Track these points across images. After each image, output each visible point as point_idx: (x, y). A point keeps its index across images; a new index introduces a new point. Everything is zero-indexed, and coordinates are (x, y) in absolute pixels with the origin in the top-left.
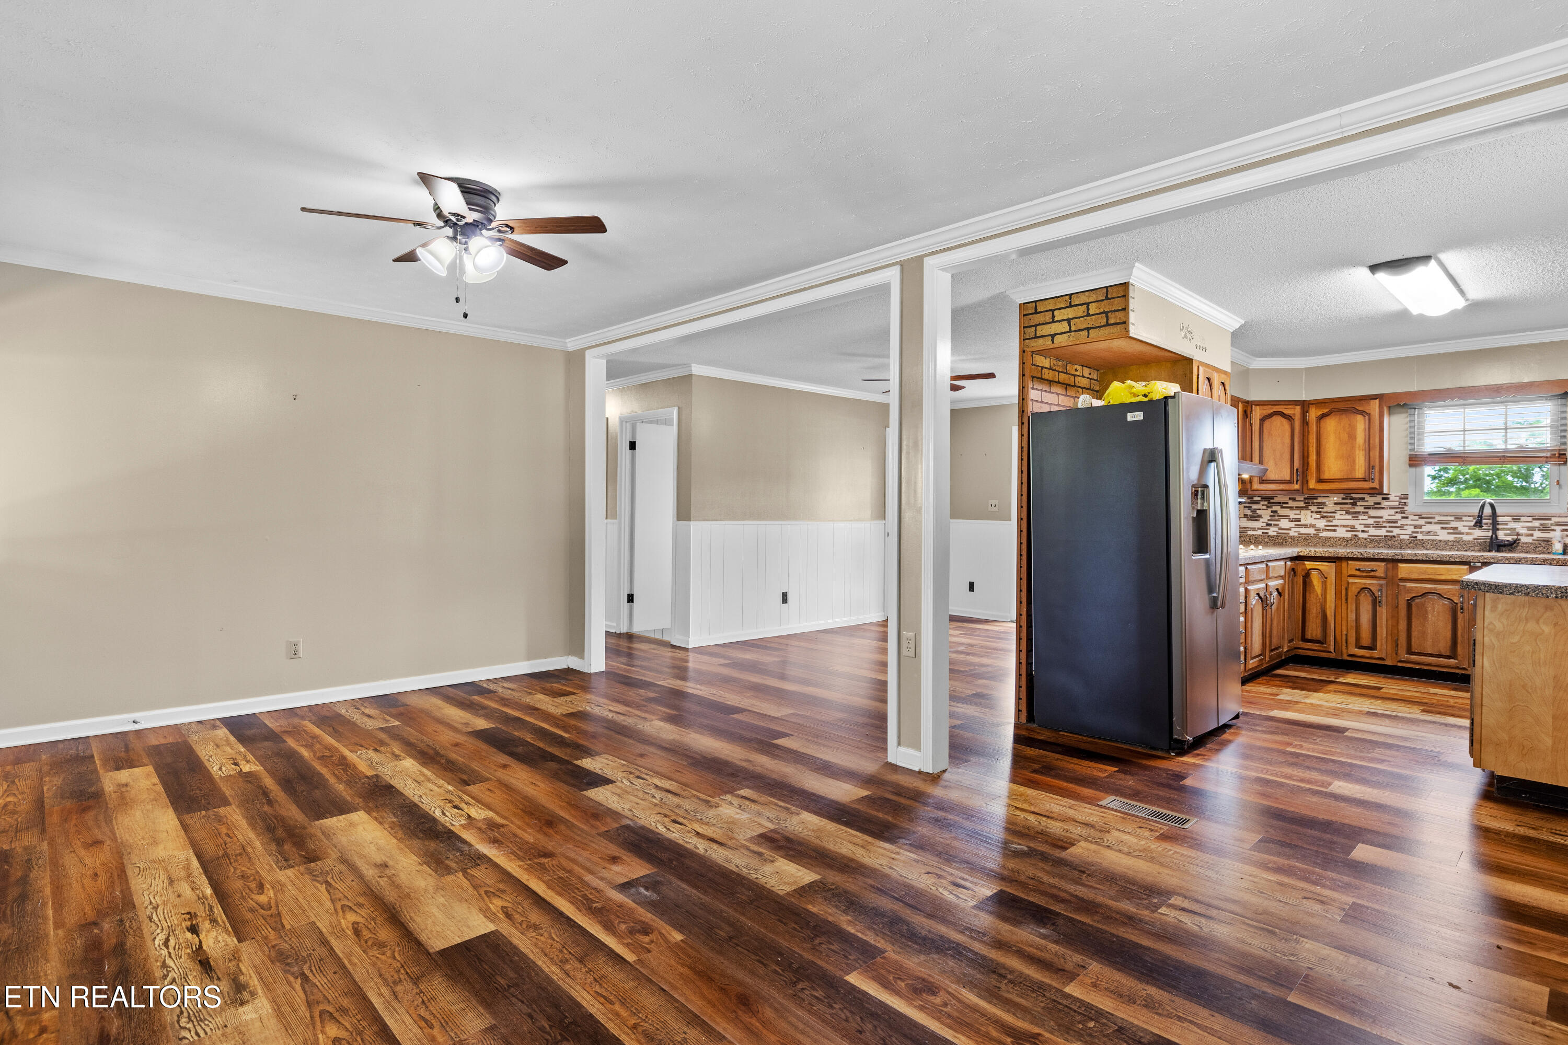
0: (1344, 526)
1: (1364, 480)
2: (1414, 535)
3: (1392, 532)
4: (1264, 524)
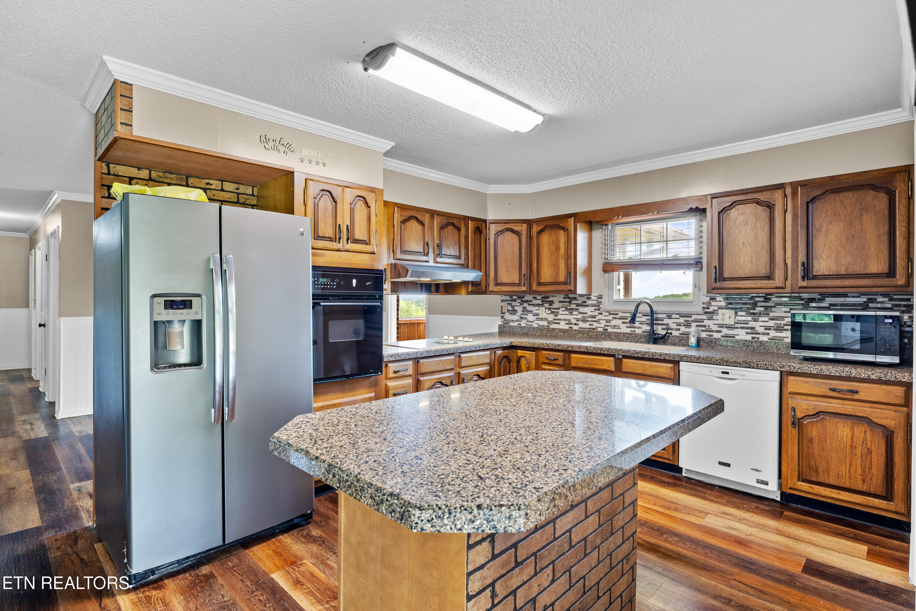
0: (565, 320)
1: (565, 283)
2: (606, 328)
3: (592, 325)
4: (519, 318)
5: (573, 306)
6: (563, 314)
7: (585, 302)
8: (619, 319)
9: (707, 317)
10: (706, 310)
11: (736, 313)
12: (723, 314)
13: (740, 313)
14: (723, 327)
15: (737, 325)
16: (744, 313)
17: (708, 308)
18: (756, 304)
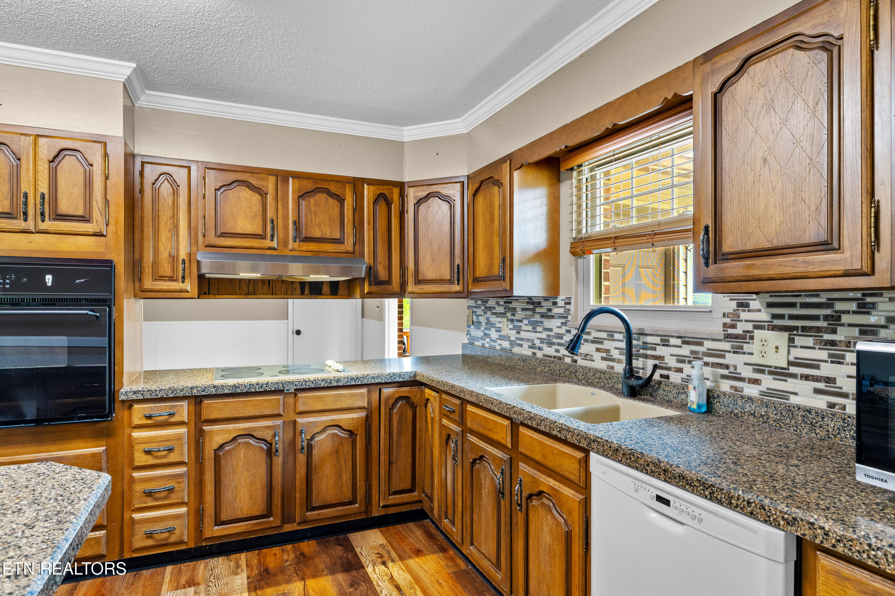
3: (558, 351)
4: (482, 334)
5: (537, 317)
6: (526, 331)
7: (550, 310)
8: (593, 342)
9: (733, 347)
10: (731, 331)
11: (791, 340)
12: (764, 342)
13: (799, 341)
14: (762, 372)
15: (793, 370)
16: (809, 341)
17: (734, 326)
18: (839, 318)
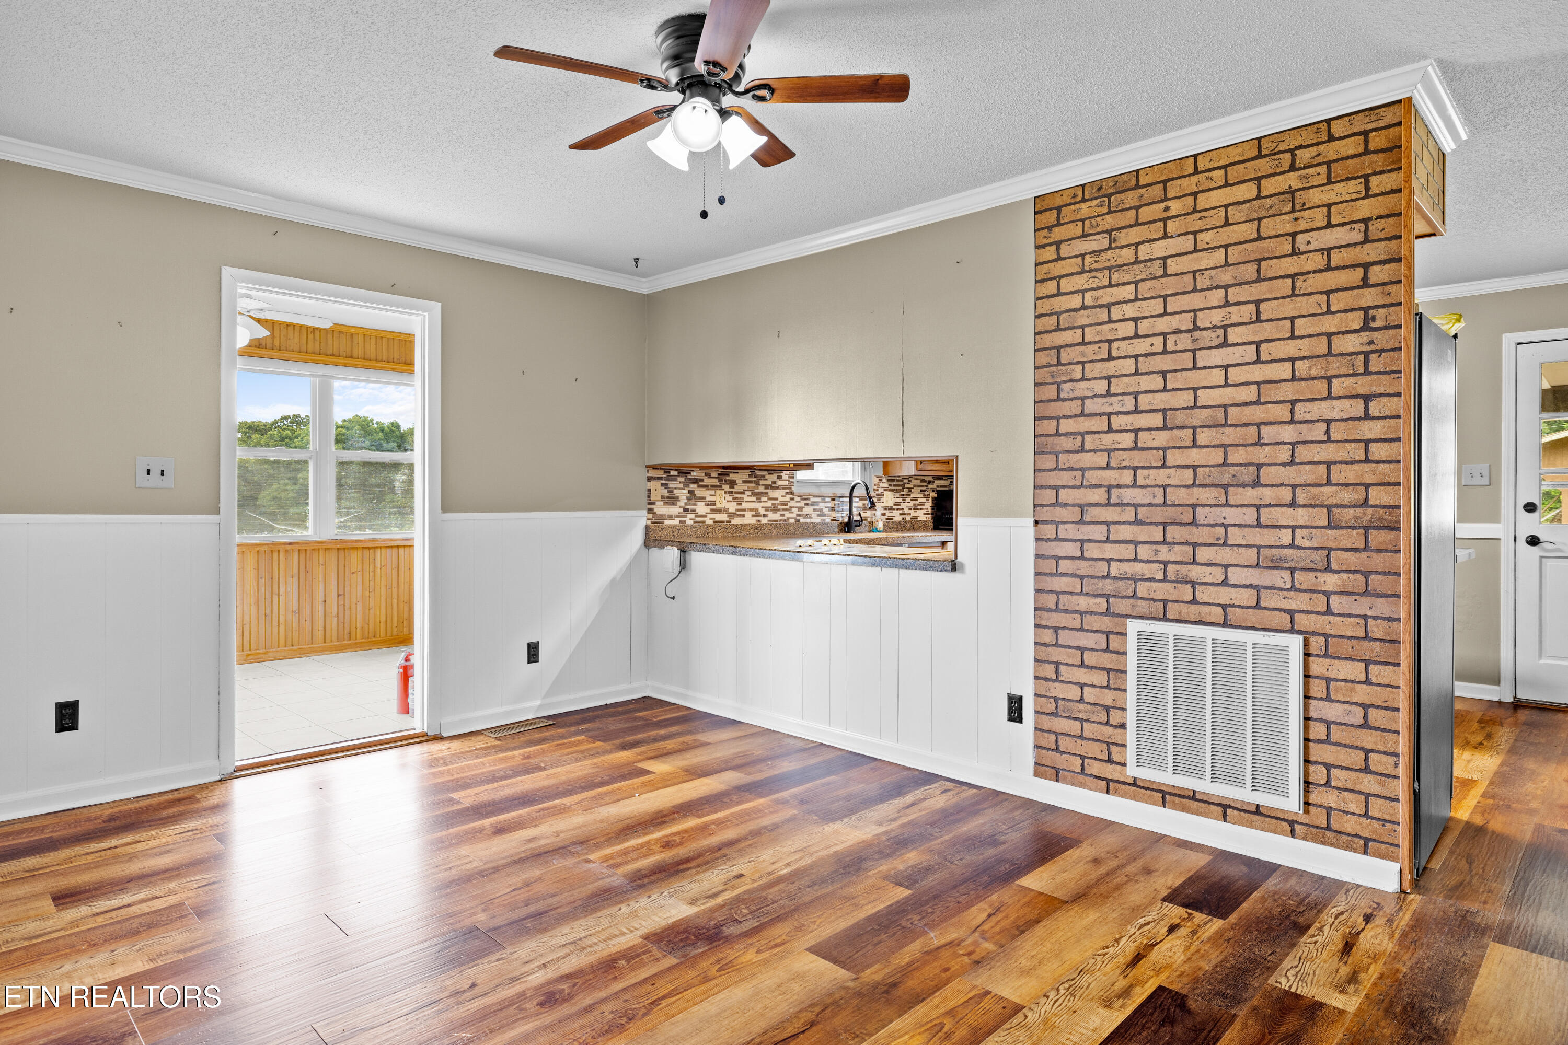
5: (762, 489)
6: (749, 502)
7: (774, 483)
8: (812, 505)
